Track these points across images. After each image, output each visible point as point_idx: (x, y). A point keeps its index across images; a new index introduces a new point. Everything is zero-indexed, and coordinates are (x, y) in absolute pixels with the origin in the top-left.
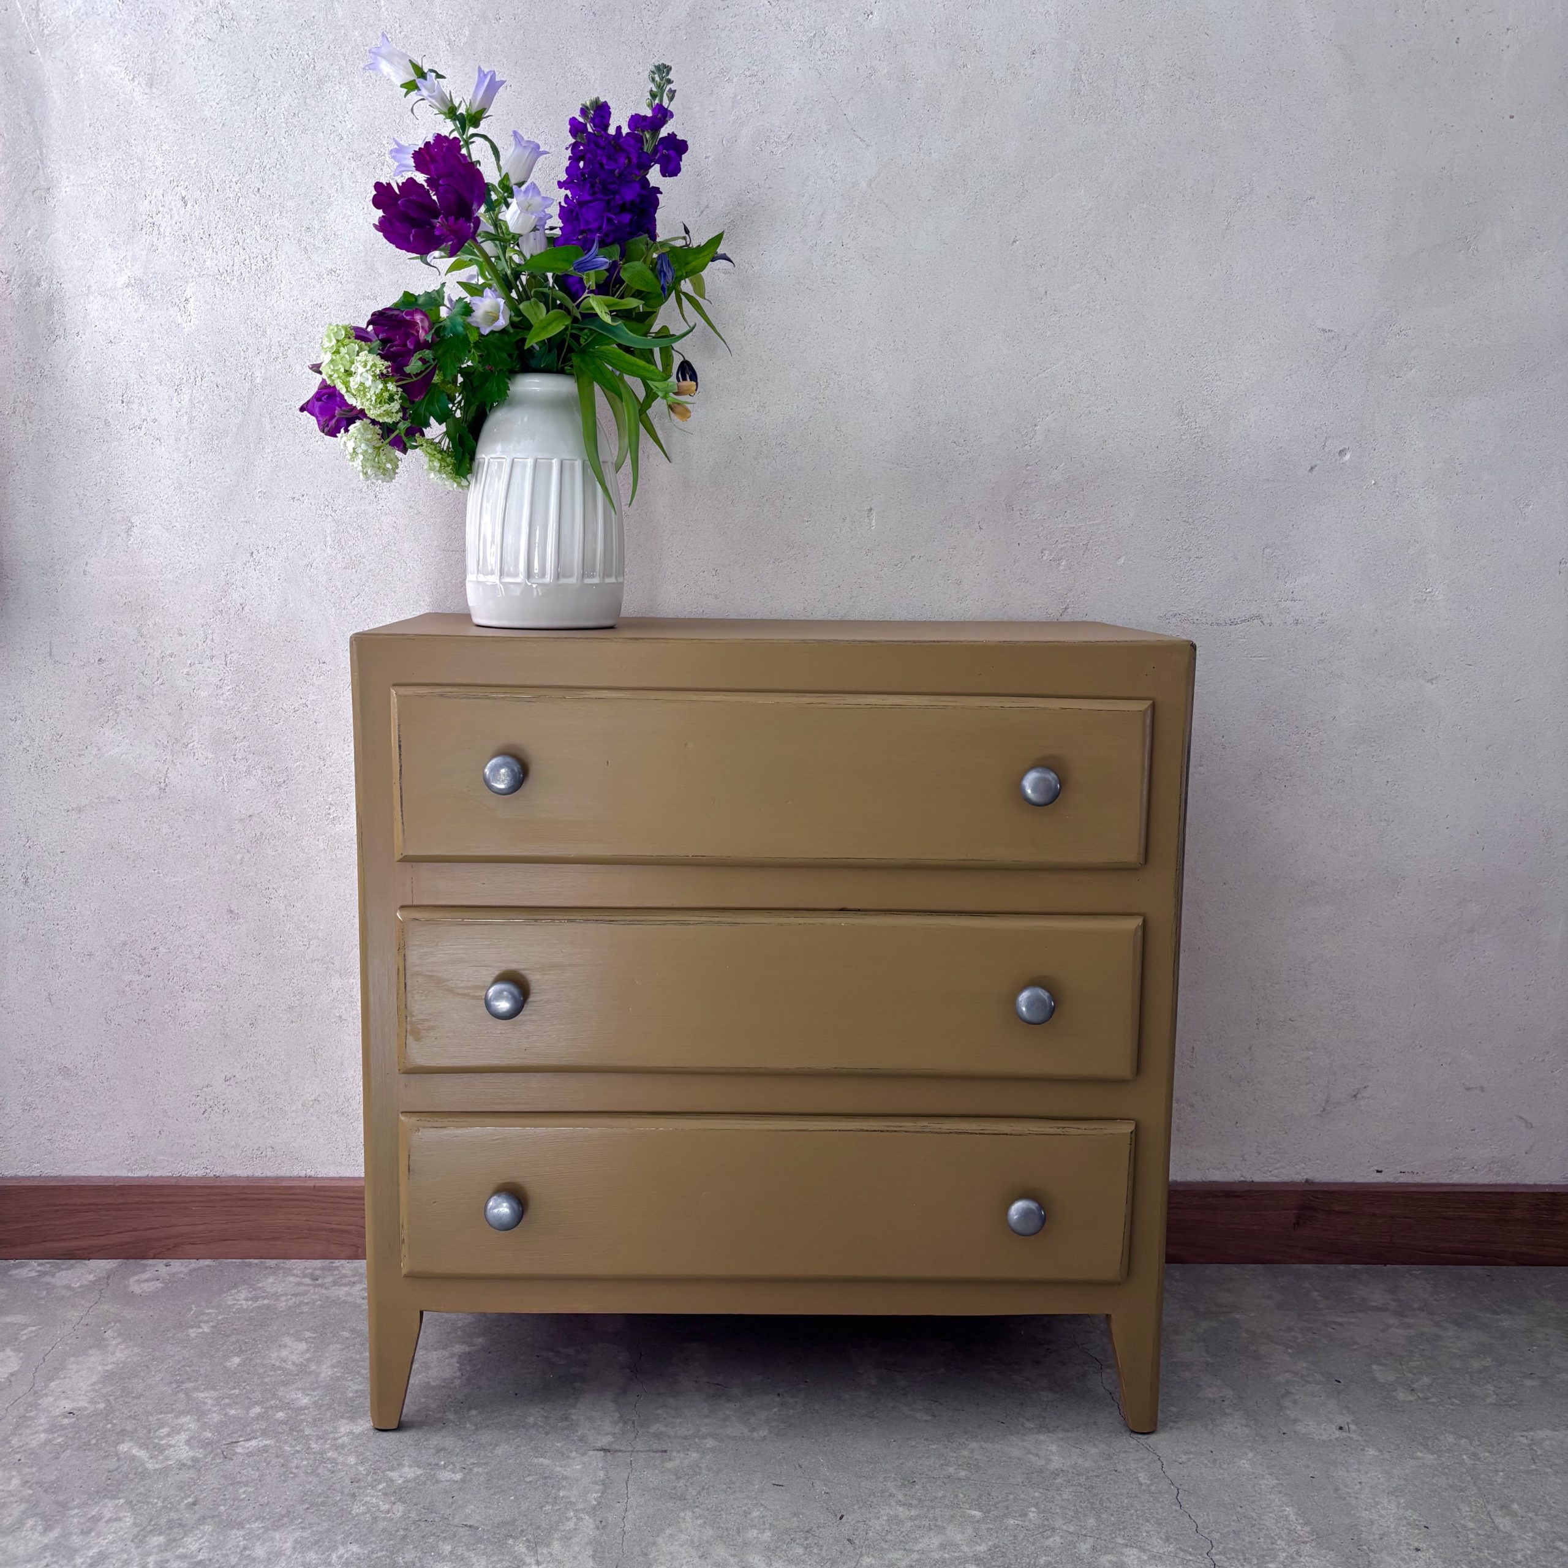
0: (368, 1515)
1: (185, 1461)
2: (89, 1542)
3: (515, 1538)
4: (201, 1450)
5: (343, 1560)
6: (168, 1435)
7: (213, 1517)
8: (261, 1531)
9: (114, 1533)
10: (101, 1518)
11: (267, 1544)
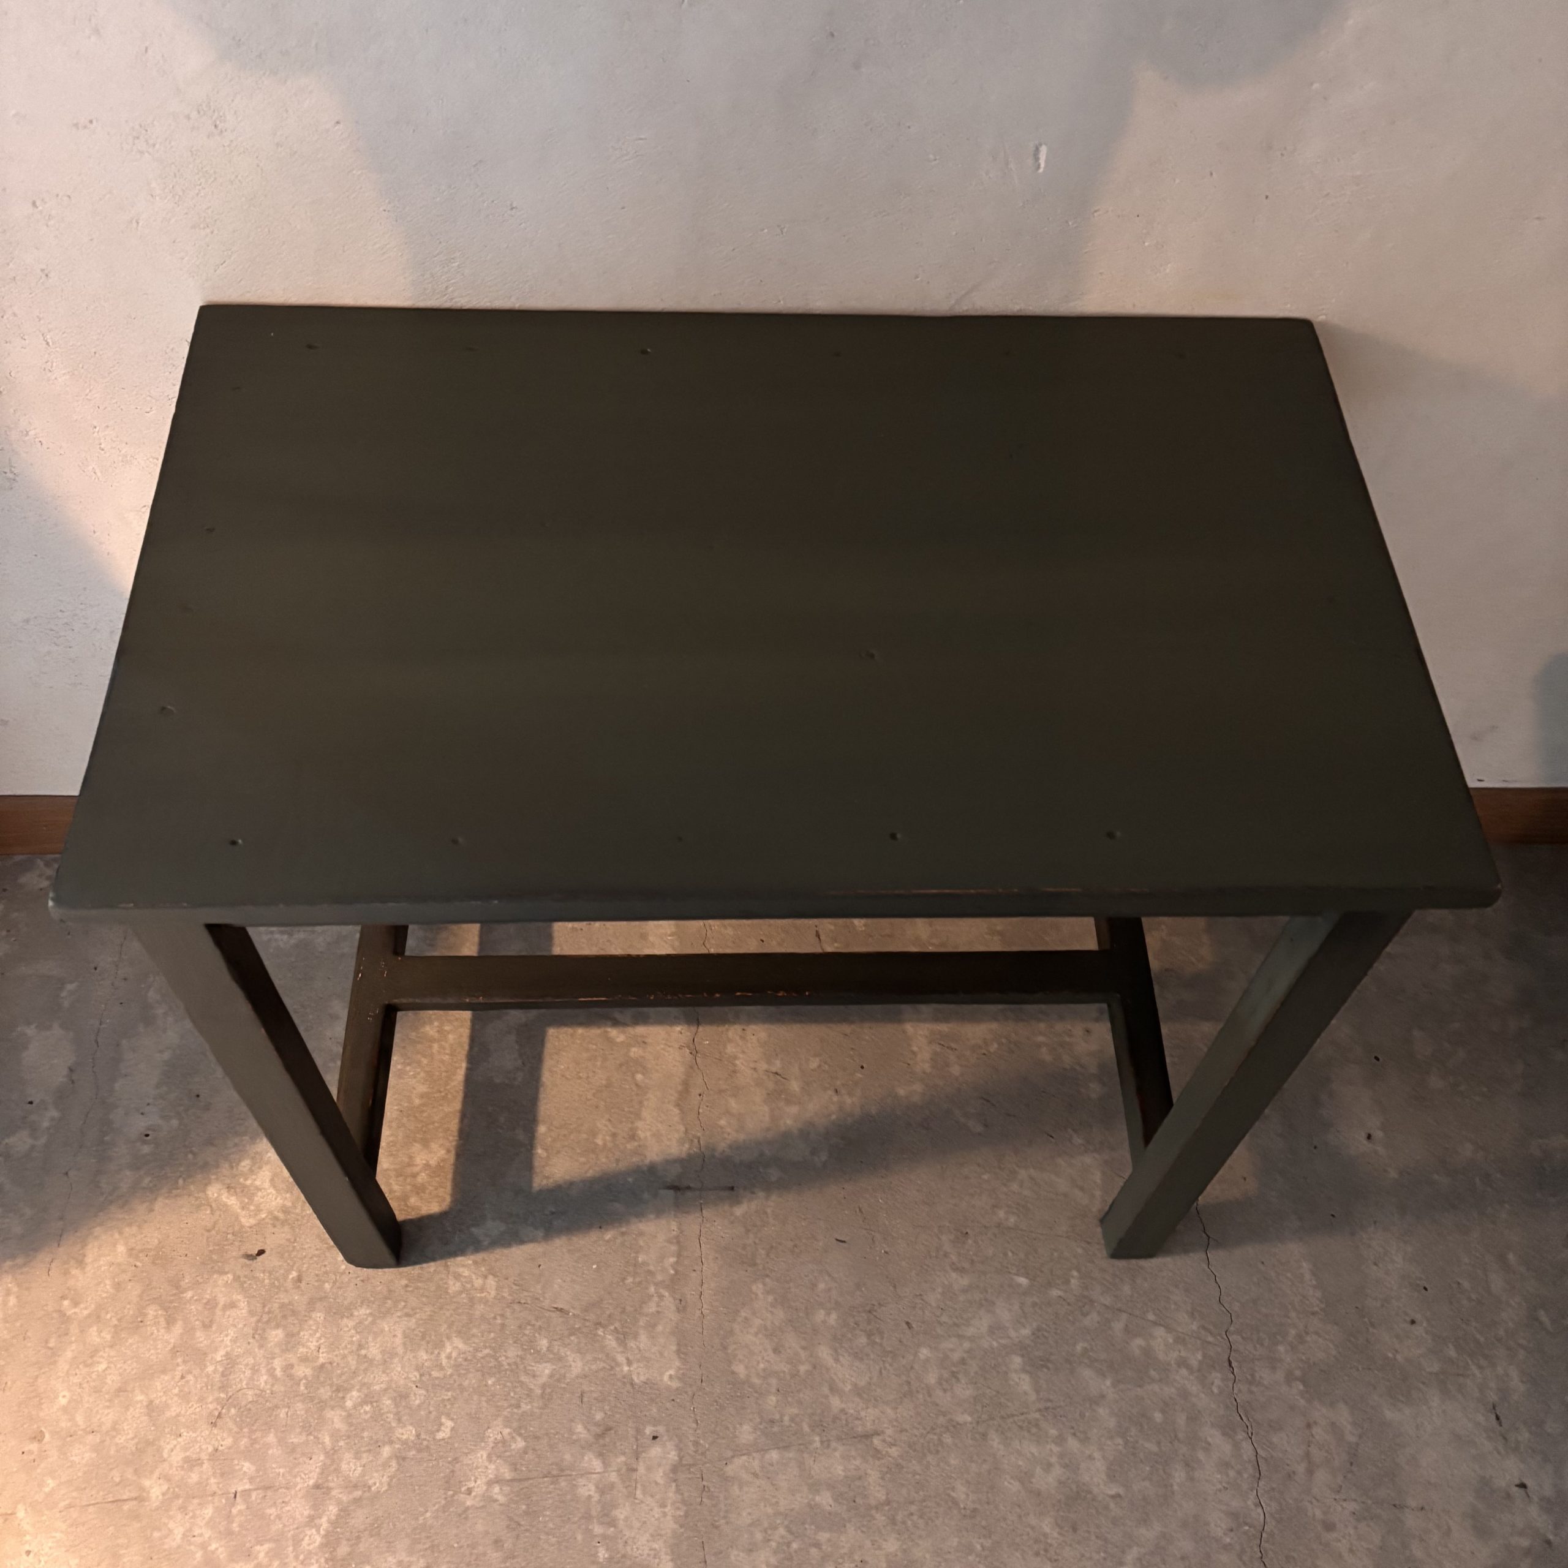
0: (464, 1295)
1: (276, 1213)
2: (213, 1342)
3: (604, 1327)
4: (288, 1195)
5: (452, 1362)
6: (251, 1171)
7: (321, 1299)
8: (370, 1319)
9: (235, 1326)
10: (217, 1304)
11: (378, 1340)
